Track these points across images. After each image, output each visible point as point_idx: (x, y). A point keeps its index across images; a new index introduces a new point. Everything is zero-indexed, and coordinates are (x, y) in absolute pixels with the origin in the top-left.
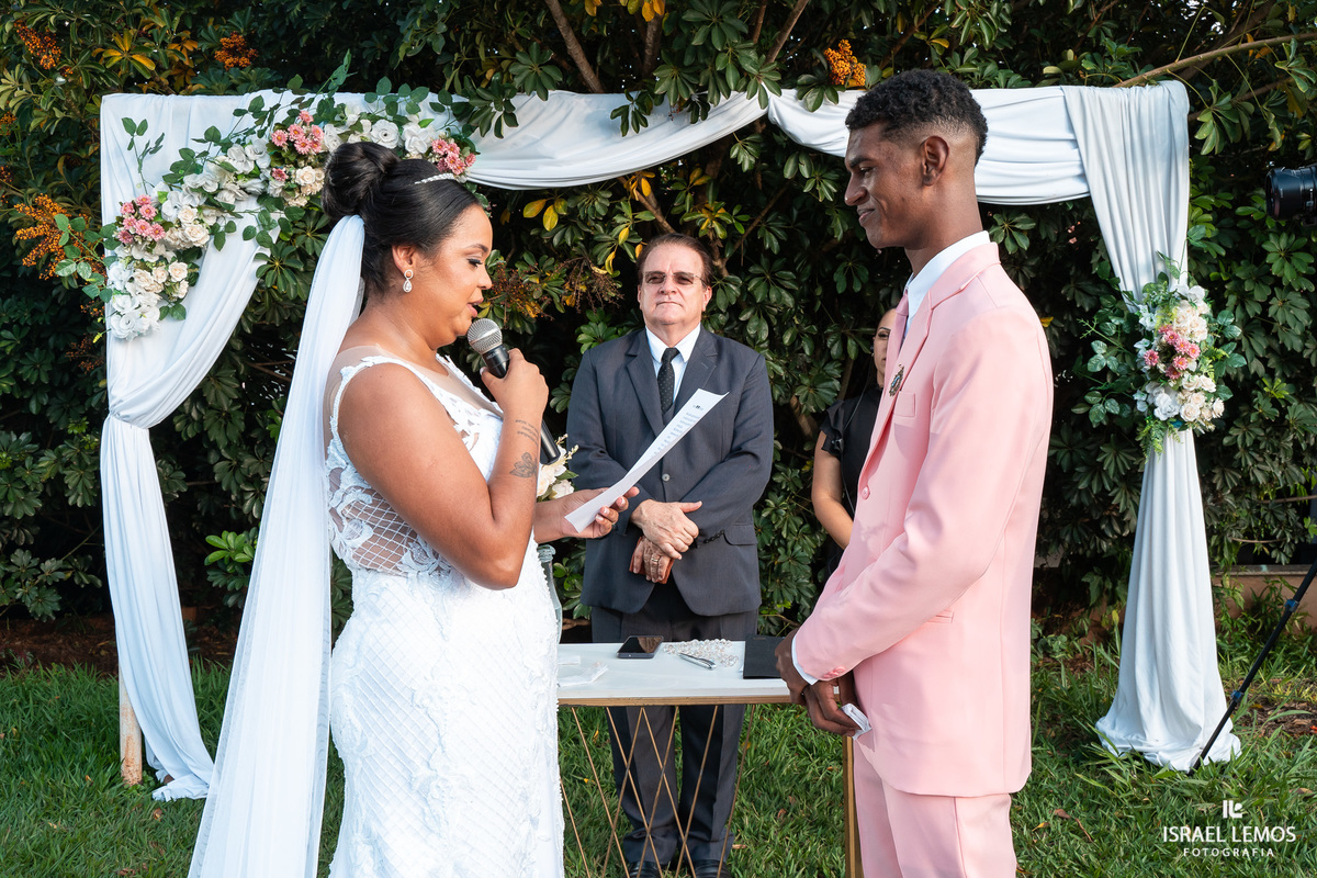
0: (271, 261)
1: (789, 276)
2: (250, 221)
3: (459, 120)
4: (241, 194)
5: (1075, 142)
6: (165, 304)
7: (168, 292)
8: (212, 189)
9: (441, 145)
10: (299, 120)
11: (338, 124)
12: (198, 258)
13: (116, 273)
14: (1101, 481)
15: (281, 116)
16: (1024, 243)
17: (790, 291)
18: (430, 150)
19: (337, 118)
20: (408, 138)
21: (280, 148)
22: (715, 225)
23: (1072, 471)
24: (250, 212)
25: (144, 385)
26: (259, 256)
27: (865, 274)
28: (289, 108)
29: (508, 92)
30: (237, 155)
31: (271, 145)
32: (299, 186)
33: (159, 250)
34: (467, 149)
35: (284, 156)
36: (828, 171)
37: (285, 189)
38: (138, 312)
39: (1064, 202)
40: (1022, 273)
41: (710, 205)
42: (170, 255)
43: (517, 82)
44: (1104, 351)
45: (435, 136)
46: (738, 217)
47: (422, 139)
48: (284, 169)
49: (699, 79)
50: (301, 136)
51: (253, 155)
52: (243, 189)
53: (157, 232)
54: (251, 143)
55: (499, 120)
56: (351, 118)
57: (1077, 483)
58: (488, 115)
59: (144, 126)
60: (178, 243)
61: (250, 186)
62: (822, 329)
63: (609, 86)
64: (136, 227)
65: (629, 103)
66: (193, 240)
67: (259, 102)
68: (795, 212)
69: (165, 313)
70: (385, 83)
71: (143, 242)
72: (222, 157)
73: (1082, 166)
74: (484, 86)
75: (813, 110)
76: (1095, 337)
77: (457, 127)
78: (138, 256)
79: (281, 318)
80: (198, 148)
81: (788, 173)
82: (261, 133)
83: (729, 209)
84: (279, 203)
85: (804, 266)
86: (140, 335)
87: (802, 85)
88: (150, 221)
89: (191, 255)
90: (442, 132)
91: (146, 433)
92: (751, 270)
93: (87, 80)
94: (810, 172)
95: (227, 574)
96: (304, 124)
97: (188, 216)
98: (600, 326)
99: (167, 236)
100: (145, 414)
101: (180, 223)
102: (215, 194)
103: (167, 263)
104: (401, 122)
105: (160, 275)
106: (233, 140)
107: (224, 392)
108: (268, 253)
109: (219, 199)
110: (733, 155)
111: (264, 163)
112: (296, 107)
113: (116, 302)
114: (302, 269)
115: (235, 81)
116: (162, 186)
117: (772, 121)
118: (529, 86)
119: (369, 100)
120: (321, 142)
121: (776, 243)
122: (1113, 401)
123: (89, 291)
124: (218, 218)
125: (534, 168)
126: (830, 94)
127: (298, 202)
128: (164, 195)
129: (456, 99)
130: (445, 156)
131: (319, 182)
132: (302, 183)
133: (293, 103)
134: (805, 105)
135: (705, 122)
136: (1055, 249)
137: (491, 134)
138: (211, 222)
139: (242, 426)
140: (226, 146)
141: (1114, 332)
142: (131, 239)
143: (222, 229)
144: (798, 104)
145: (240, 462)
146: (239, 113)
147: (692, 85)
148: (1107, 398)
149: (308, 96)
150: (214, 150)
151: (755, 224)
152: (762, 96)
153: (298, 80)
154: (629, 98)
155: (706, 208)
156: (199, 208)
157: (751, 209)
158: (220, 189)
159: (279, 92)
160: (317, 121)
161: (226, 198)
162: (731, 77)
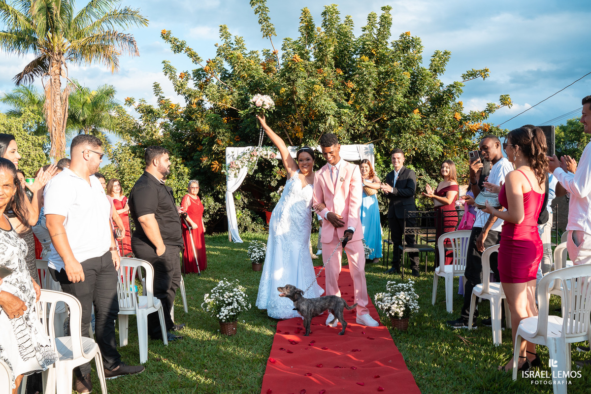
2: (247, 164)
4: (246, 161)
5: (358, 152)
7: (236, 174)
13: (229, 172)
18: (271, 154)
19: (259, 151)
20: (268, 153)
30: (246, 156)
31: (251, 154)
32: (253, 160)
35: (252, 156)
38: (232, 177)
42: (236, 169)
50: (254, 153)
53: (234, 166)
56: (261, 150)
60: (237, 167)
63: (295, 145)
66: (239, 167)
67: (249, 148)
69: (235, 177)
70: (265, 145)
73: (359, 155)
78: (232, 169)
80: (240, 155)
82: (249, 153)
84: (251, 162)
86: (231, 180)
89: (239, 169)
90: (273, 152)
91: (232, 193)
100: (232, 190)
101: (238, 165)
102: (242, 161)
104: (267, 151)
105: (235, 172)
108: (248, 169)
111: (249, 157)
113: (229, 176)
119: (263, 148)
120: (257, 154)
123: (226, 174)
127: (253, 162)
128: (236, 161)
133: (253, 148)
138: (242, 165)
140: (244, 155)
146: (246, 150)
156: (240, 163)
160: (256, 151)
161: (244, 161)
162: (311, 145)
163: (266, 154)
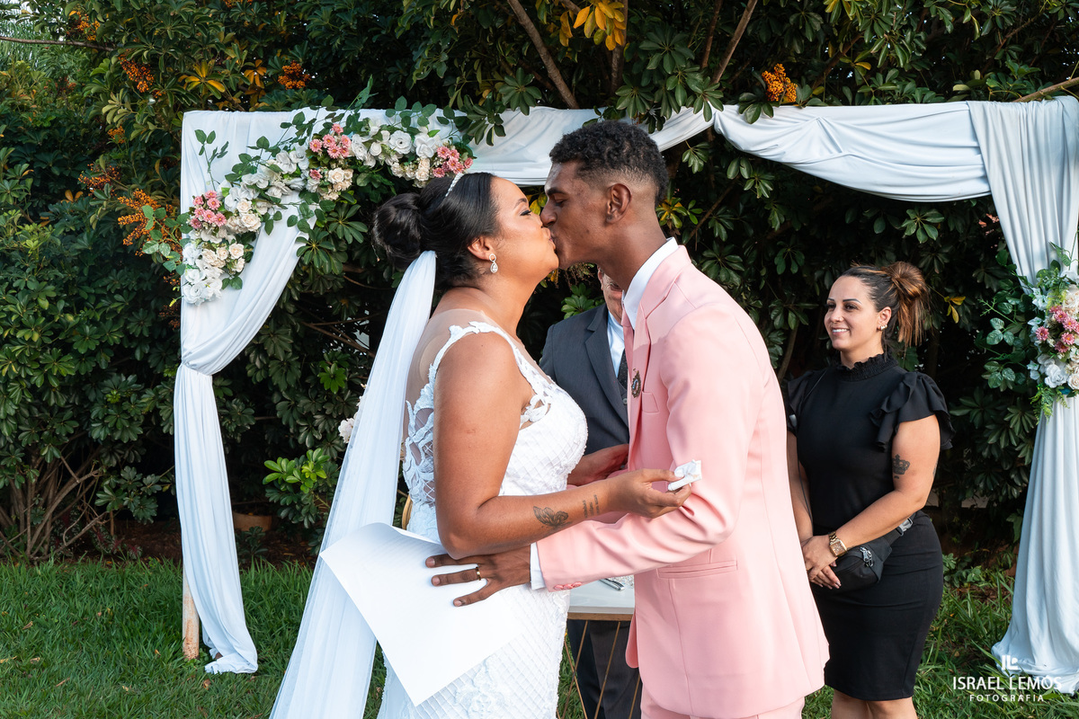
0: (309, 243)
1: (736, 260)
2: (293, 211)
3: (460, 131)
4: (286, 190)
5: (978, 149)
6: (227, 276)
7: (228, 267)
8: (263, 186)
9: (444, 151)
10: (332, 132)
11: (363, 134)
12: (253, 240)
13: (189, 252)
14: (1008, 438)
15: (318, 128)
16: (934, 234)
17: (738, 272)
18: (436, 155)
19: (363, 130)
20: (418, 145)
21: (316, 153)
22: (673, 217)
23: (982, 428)
24: (294, 204)
25: (210, 339)
26: (299, 240)
27: (801, 258)
28: (324, 122)
29: (498, 108)
30: (284, 159)
31: (309, 151)
32: (332, 184)
33: (222, 234)
34: (466, 154)
35: (320, 160)
36: (765, 173)
37: (321, 186)
38: (205, 283)
39: (969, 200)
40: (937, 259)
41: (668, 200)
42: (231, 238)
43: (505, 100)
44: (1001, 327)
45: (440, 144)
46: (693, 210)
47: (430, 146)
48: (319, 170)
49: (653, 97)
50: (332, 144)
51: (295, 160)
52: (288, 186)
53: (220, 220)
54: (294, 149)
55: (491, 131)
56: (374, 129)
57: (987, 439)
58: (482, 127)
59: (213, 136)
60: (236, 228)
61: (293, 184)
62: (767, 303)
64: (203, 215)
65: (597, 116)
66: (248, 226)
67: (300, 117)
68: (741, 207)
69: (226, 284)
70: (402, 101)
71: (209, 227)
72: (272, 161)
73: (984, 169)
74: (481, 104)
75: (752, 122)
76: (993, 315)
77: (458, 136)
78: (206, 238)
79: (325, 288)
80: (253, 153)
81: (731, 174)
82: (302, 142)
83: (685, 205)
84: (315, 197)
85: (751, 252)
86: (206, 301)
87: (743, 102)
88: (216, 212)
89: (247, 238)
90: (446, 141)
91: (210, 379)
92: (705, 254)
93: (172, 100)
94: (749, 173)
95: (280, 492)
96: (336, 134)
97: (244, 207)
98: (581, 298)
99: (229, 223)
100: (208, 364)
101: (238, 213)
102: (266, 190)
103: (228, 244)
104: (413, 133)
105: (222, 253)
106: (281, 147)
107: (281, 346)
108: (307, 237)
109: (269, 193)
110: (685, 159)
111: (304, 165)
112: (329, 120)
113: (188, 275)
114: (335, 250)
115: (290, 100)
116: (225, 184)
117: (717, 131)
118: (514, 103)
119: (388, 115)
120: (349, 148)
121: (724, 232)
122: (1010, 370)
123: (170, 267)
124: (268, 209)
125: (520, 169)
126: (767, 109)
127: (331, 196)
128: (226, 191)
129: (458, 114)
130: (447, 160)
131: (348, 180)
132: (333, 181)
133: (327, 118)
134: (745, 118)
135: (661, 133)
136: (967, 239)
137: (484, 142)
138: (263, 212)
139: (299, 373)
140: (275, 151)
141: (1010, 311)
142: (200, 226)
143: (271, 217)
144: (739, 118)
145: (297, 402)
146: (285, 125)
147: (648, 102)
148: (1005, 367)
149: (339, 112)
150: (265, 155)
151: (707, 216)
152: (707, 111)
153: (330, 99)
154: (598, 113)
155: (667, 204)
156: (253, 201)
157: (704, 204)
158: (269, 186)
159: (315, 109)
160: (347, 131)
161: (275, 193)
162: (680, 96)
163: (404, 149)
